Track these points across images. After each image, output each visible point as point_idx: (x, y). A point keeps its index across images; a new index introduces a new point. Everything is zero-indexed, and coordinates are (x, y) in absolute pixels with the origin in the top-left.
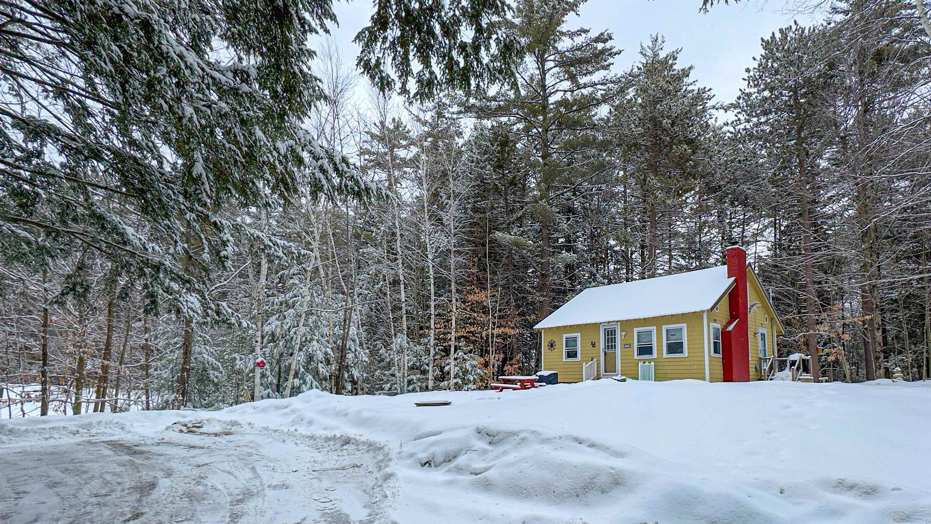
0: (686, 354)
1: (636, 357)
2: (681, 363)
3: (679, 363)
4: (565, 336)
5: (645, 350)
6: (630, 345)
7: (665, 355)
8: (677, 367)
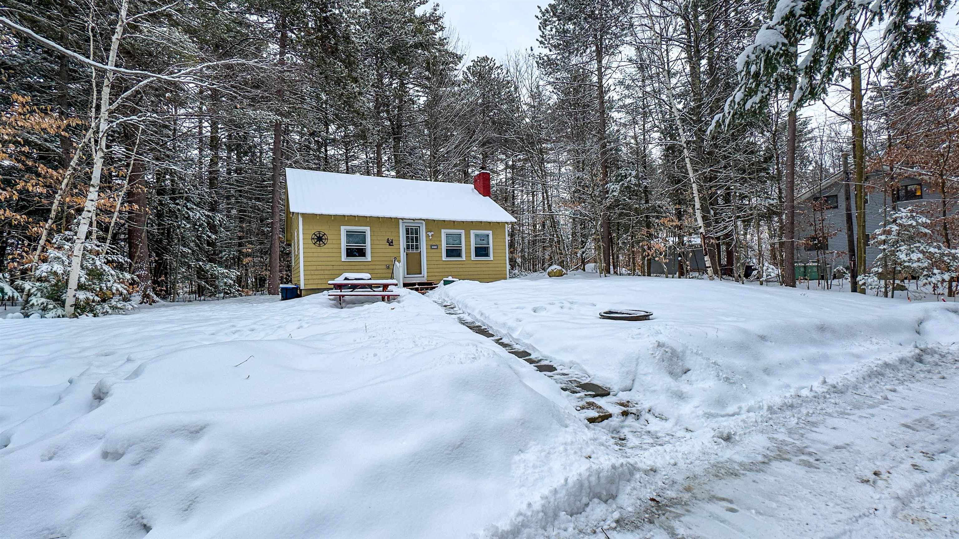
0: (491, 258)
1: (444, 258)
2: (488, 265)
3: (485, 266)
4: (344, 229)
5: (453, 252)
6: (437, 245)
7: (473, 257)
8: (484, 269)
